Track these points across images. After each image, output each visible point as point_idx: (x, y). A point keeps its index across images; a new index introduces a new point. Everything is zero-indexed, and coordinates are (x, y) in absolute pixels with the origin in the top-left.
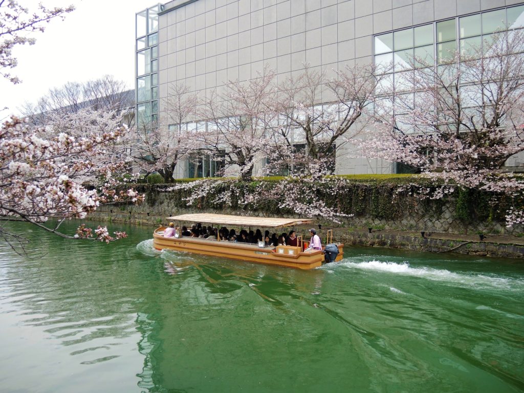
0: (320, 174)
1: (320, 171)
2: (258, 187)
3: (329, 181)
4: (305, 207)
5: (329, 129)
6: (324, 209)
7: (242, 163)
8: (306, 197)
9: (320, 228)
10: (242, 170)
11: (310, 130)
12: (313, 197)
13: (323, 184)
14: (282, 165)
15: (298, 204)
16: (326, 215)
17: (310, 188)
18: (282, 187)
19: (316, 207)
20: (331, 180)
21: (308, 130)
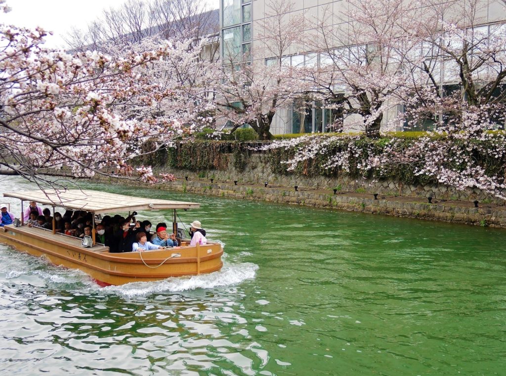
0: (479, 127)
1: (479, 123)
2: (387, 146)
3: (492, 138)
4: (454, 175)
5: (495, 61)
6: (481, 179)
7: (366, 112)
8: (457, 160)
9: (476, 206)
10: (365, 121)
11: (466, 63)
12: (466, 160)
13: (483, 143)
14: (422, 114)
15: (443, 170)
16: (485, 187)
17: (463, 147)
18: (422, 146)
19: (471, 175)
20: (495, 137)
21: (464, 64)
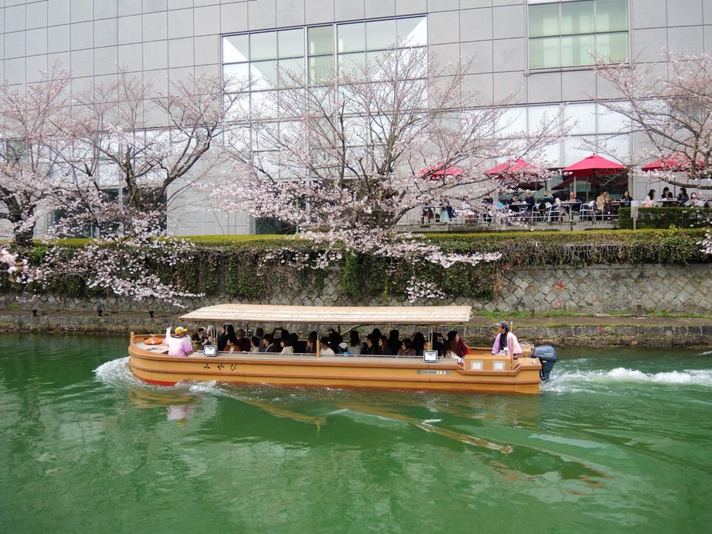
0: (150, 234)
1: (149, 230)
2: (48, 255)
3: (165, 245)
4: (128, 285)
5: (162, 168)
6: (158, 288)
7: (16, 218)
8: (131, 269)
9: (152, 316)
10: (18, 228)
11: (131, 168)
12: (140, 269)
13: (154, 250)
14: (87, 220)
15: (117, 280)
16: (163, 296)
17: (136, 255)
18: (90, 254)
19: (145, 285)
20: (167, 244)
21: (128, 167)
